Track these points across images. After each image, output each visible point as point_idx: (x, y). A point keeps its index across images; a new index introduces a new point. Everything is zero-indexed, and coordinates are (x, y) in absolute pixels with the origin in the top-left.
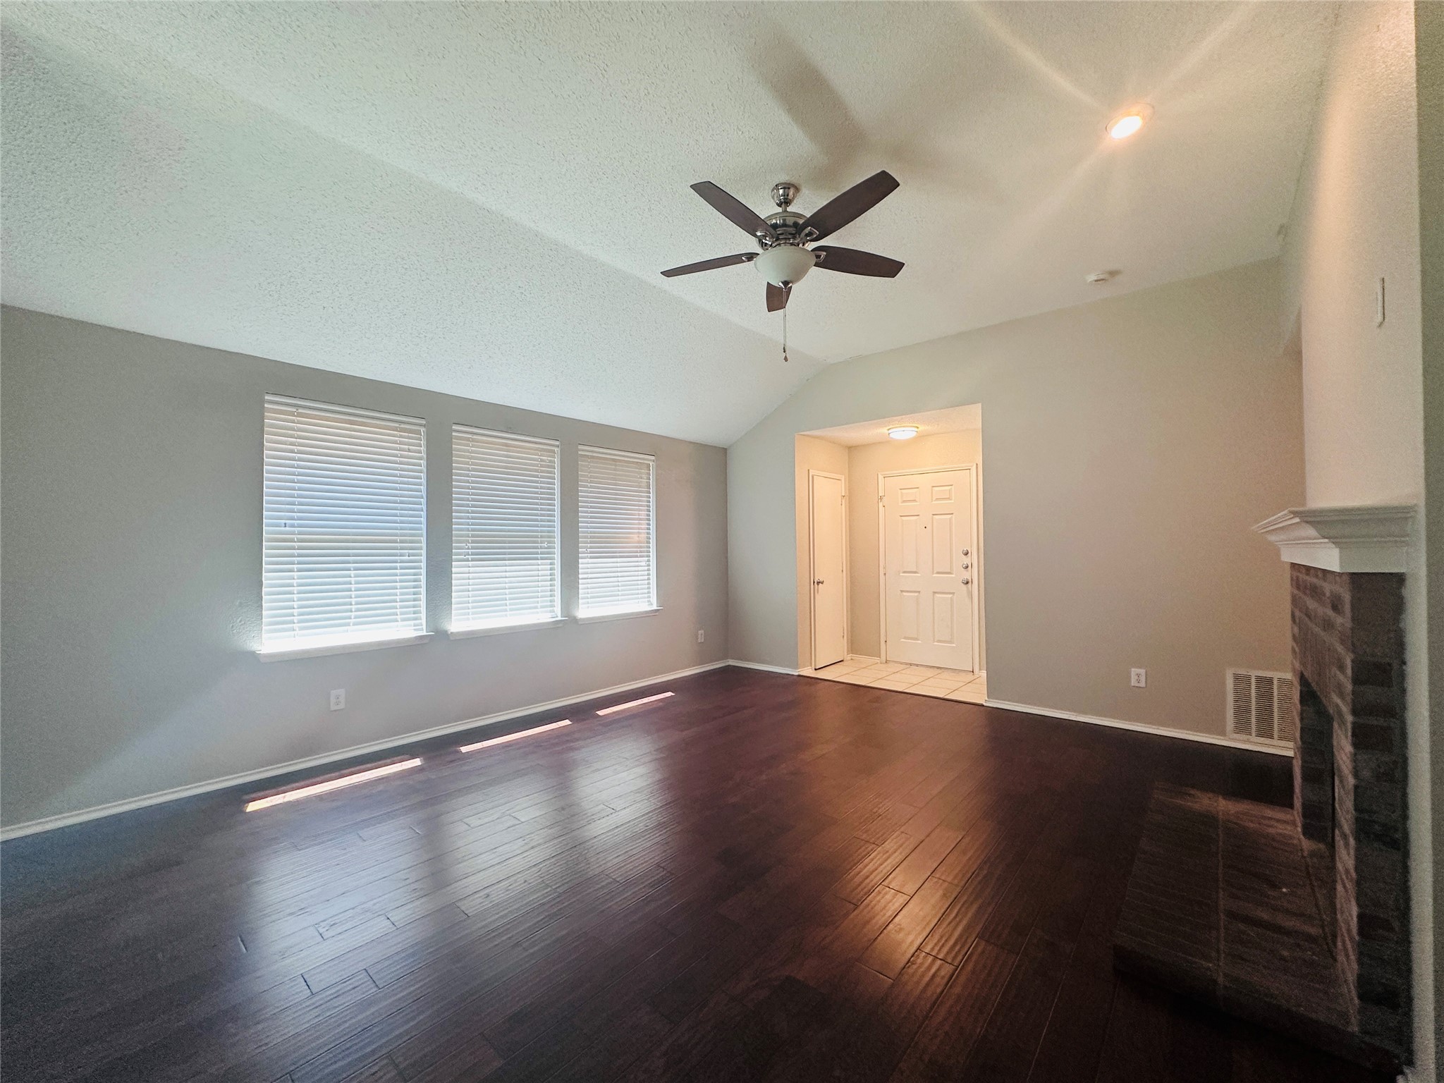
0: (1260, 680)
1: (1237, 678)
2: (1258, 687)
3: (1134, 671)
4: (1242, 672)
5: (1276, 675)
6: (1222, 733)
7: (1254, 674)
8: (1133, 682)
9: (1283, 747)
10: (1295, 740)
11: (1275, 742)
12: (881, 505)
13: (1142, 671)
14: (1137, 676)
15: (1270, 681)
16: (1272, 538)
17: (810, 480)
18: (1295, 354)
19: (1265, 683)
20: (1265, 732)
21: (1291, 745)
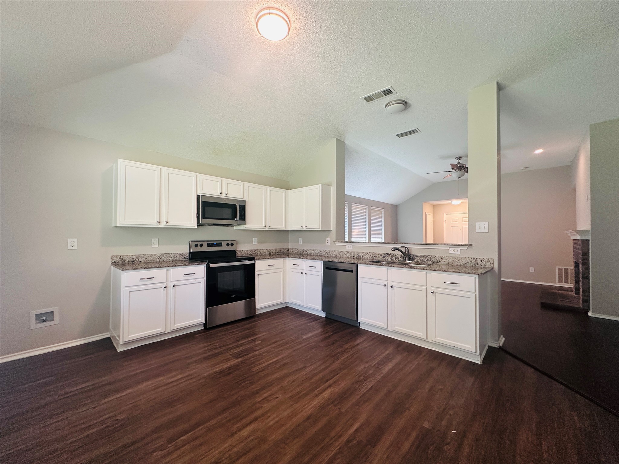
0: (565, 269)
1: (559, 269)
2: (564, 271)
3: (531, 268)
4: (560, 267)
5: (569, 268)
6: (555, 283)
7: (563, 268)
8: (531, 271)
9: (571, 286)
10: (573, 284)
11: (569, 284)
12: (445, 223)
13: (533, 268)
14: (532, 270)
15: (568, 269)
16: (569, 234)
17: (426, 215)
18: (575, 190)
19: (566, 270)
20: (566, 282)
21: (573, 285)
